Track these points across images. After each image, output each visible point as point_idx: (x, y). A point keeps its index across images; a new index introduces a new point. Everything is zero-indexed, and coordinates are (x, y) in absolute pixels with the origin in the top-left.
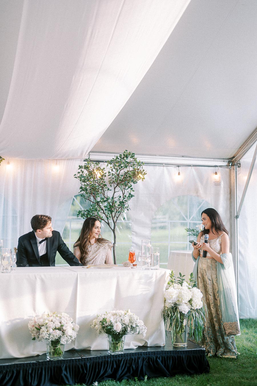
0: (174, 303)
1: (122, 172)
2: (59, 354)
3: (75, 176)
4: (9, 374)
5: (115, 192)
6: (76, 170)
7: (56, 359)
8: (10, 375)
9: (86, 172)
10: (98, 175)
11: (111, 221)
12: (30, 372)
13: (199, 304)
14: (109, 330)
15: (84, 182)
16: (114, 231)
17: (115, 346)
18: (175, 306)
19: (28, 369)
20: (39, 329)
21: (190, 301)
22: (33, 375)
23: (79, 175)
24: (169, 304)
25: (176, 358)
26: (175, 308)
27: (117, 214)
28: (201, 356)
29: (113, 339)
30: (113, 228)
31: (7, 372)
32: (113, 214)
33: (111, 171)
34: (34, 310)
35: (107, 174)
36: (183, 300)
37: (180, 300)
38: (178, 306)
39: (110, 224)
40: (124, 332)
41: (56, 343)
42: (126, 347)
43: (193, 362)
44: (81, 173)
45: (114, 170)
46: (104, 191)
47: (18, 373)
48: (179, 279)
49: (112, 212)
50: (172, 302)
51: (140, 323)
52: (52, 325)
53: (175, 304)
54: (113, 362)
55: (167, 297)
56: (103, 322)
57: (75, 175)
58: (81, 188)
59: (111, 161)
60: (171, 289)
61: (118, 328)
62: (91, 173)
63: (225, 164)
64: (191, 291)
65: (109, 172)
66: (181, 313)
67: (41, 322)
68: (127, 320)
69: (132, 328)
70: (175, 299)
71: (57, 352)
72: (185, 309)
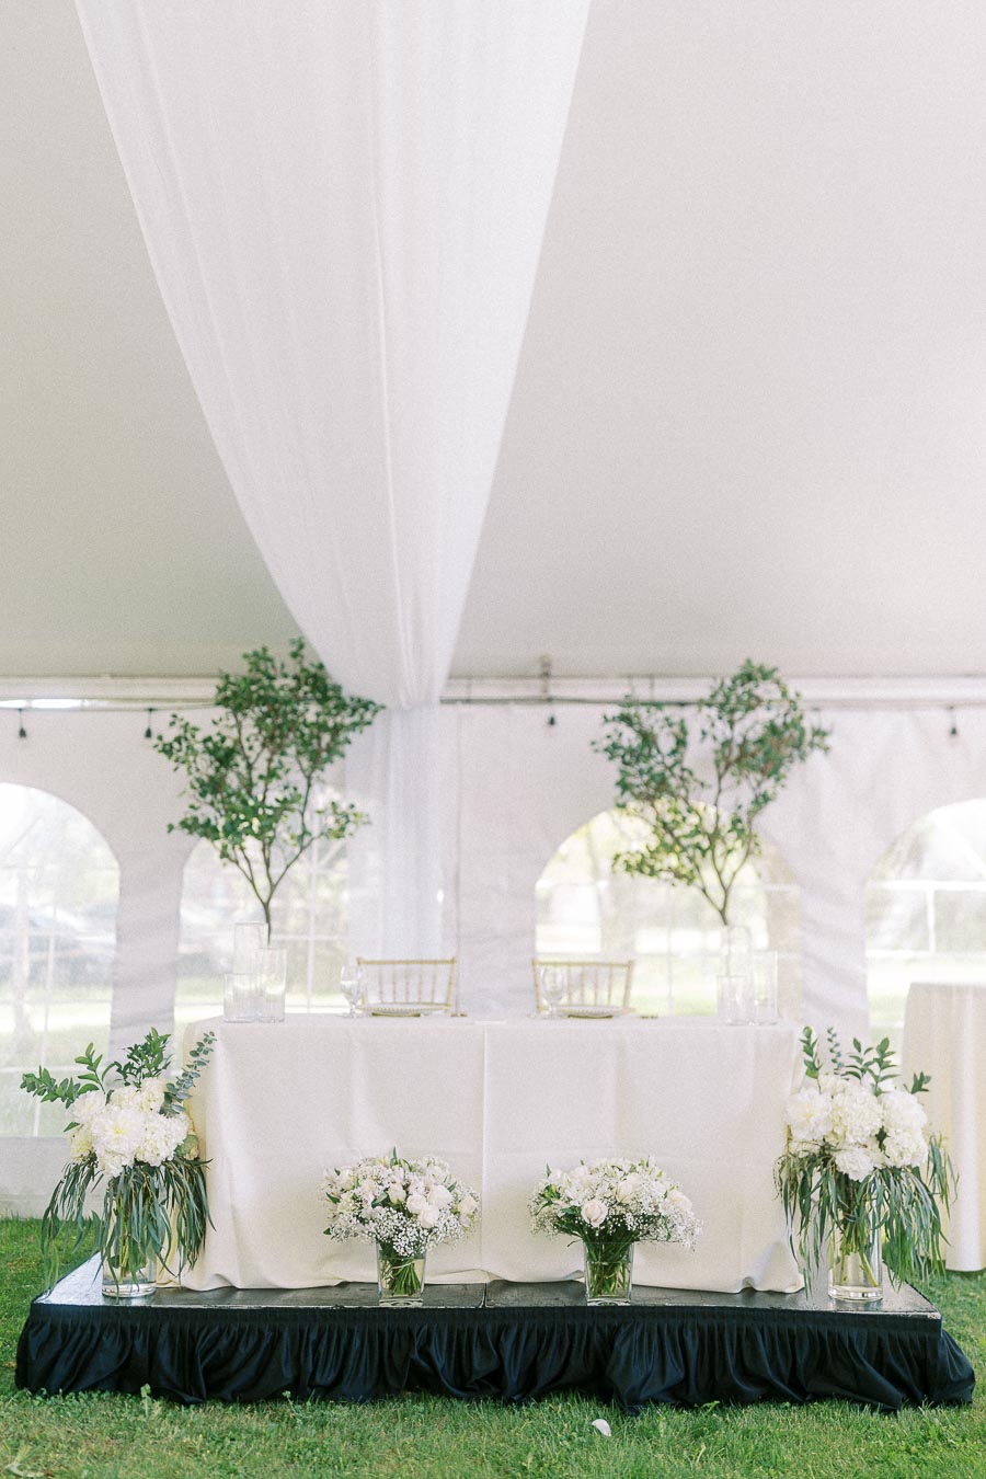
0: (821, 1144)
2: (410, 1288)
3: (596, 747)
4: (251, 1339)
5: (720, 791)
6: (595, 728)
7: (401, 1304)
8: (251, 1344)
9: (629, 737)
10: (666, 743)
11: (710, 880)
12: (313, 1337)
13: (913, 1148)
14: (575, 1223)
15: (626, 762)
16: (723, 912)
17: (609, 1279)
18: (821, 1155)
19: (306, 1329)
20: (335, 1198)
21: (881, 1136)
22: (322, 1350)
23: (607, 743)
24: (805, 1144)
25: (826, 1337)
26: (824, 1156)
28: (923, 1341)
29: (593, 1253)
30: (720, 905)
31: (241, 1331)
33: (707, 728)
36: (851, 1132)
37: (839, 1132)
38: (834, 1154)
39: (708, 891)
40: (622, 1230)
41: (391, 1249)
43: (893, 1362)
44: (615, 738)
45: (719, 724)
46: (687, 791)
47: (277, 1338)
48: (854, 1062)
50: (810, 1139)
51: (679, 1205)
53: (825, 1145)
54: (591, 1329)
55: (794, 1120)
57: (593, 743)
58: (618, 781)
59: (711, 698)
60: (811, 1093)
62: (648, 739)
64: (880, 1103)
65: (704, 733)
66: (843, 1180)
68: (626, 1189)
69: (648, 1219)
70: (823, 1131)
71: (402, 1279)
72: (857, 1163)
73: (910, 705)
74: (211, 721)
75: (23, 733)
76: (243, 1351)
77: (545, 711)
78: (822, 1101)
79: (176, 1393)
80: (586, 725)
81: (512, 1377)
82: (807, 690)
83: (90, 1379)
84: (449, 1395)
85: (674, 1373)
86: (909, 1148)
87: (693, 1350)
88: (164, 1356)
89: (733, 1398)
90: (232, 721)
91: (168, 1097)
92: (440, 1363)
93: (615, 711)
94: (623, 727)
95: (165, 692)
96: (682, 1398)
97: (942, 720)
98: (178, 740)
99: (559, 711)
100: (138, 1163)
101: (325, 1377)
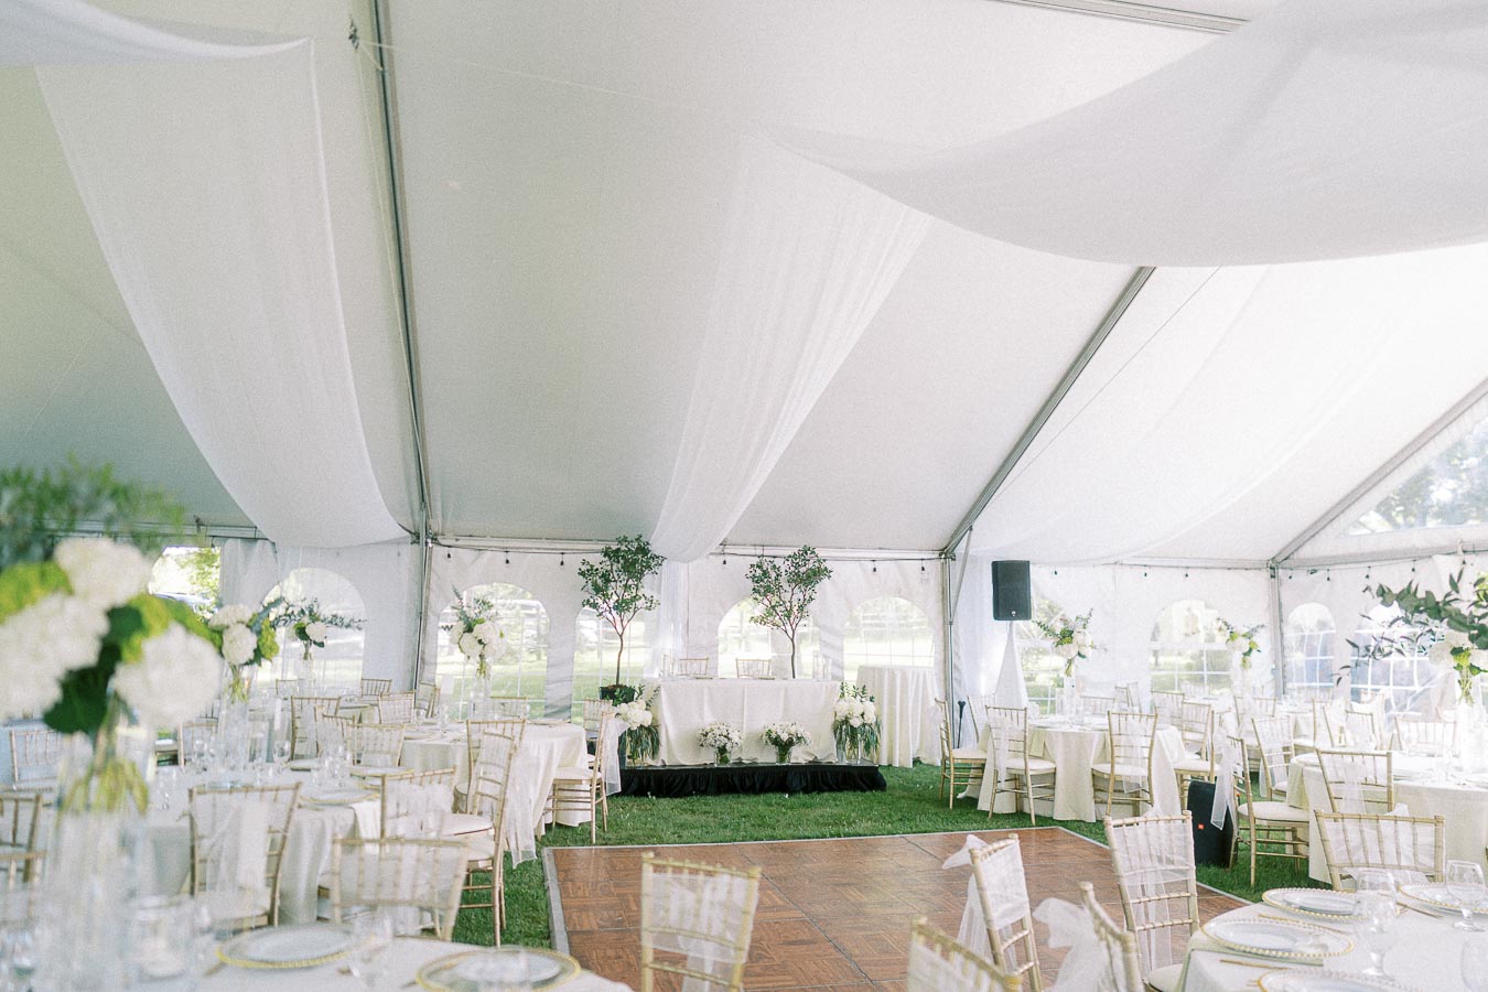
1: (803, 570)
2: (727, 761)
3: (746, 578)
5: (793, 594)
6: (747, 570)
7: (723, 767)
9: (759, 572)
10: (773, 575)
11: (789, 628)
12: (698, 778)
14: (776, 741)
15: (757, 582)
16: (792, 640)
17: (782, 759)
19: (695, 776)
20: (706, 735)
21: (862, 715)
22: (701, 781)
23: (750, 575)
24: (840, 717)
26: (846, 721)
27: (797, 621)
29: (780, 750)
30: (791, 636)
32: (792, 619)
33: (788, 569)
34: (702, 718)
35: (784, 573)
36: (854, 714)
37: (851, 713)
38: (849, 720)
39: (787, 631)
40: (790, 743)
41: (722, 750)
42: (793, 761)
43: (865, 779)
44: (753, 573)
45: (792, 568)
46: (780, 593)
47: (687, 777)
49: (789, 617)
50: (843, 716)
51: (807, 735)
52: (718, 732)
53: (846, 718)
54: (780, 773)
55: (837, 710)
56: (769, 733)
58: (754, 589)
59: (790, 556)
60: (842, 702)
61: (785, 737)
62: (765, 573)
63: (936, 556)
64: (862, 705)
65: (786, 571)
66: (852, 727)
67: (708, 729)
68: (793, 730)
69: (799, 738)
70: (847, 713)
71: (724, 760)
72: (856, 722)
73: (859, 560)
74: (596, 560)
75: (507, 562)
76: (677, 781)
77: (722, 558)
78: (847, 704)
79: (659, 794)
80: (742, 565)
81: (758, 786)
82: (821, 553)
83: (629, 791)
84: (738, 792)
85: (804, 784)
86: (871, 718)
87: (809, 777)
88: (652, 783)
89: (821, 791)
90: (608, 563)
91: (647, 705)
92: (737, 782)
93: (755, 561)
94: (758, 570)
95: (570, 547)
96: (806, 791)
97: (871, 565)
98: (588, 571)
99: (728, 558)
100: (641, 726)
101: (703, 788)
